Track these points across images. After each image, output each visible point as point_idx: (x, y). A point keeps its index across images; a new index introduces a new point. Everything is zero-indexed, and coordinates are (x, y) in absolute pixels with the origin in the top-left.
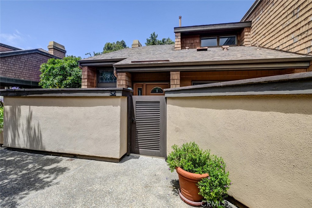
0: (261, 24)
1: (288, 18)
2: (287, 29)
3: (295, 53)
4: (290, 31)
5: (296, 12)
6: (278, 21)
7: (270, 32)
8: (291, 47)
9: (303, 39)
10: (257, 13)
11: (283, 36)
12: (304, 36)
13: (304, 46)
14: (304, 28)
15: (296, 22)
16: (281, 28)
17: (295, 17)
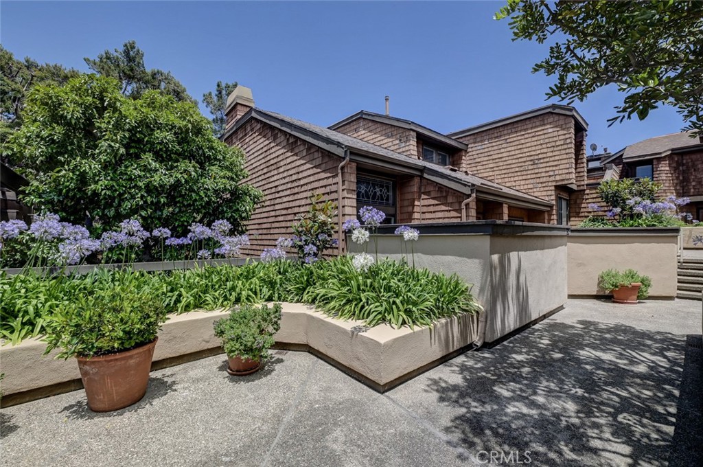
0: (486, 154)
1: (527, 163)
2: (525, 173)
3: (536, 197)
4: (529, 177)
5: (537, 162)
6: (514, 161)
7: (501, 168)
8: (530, 191)
9: (544, 187)
10: (478, 140)
11: (520, 178)
12: (544, 185)
13: (544, 193)
14: (545, 178)
15: (536, 171)
16: (517, 169)
17: (535, 166)
